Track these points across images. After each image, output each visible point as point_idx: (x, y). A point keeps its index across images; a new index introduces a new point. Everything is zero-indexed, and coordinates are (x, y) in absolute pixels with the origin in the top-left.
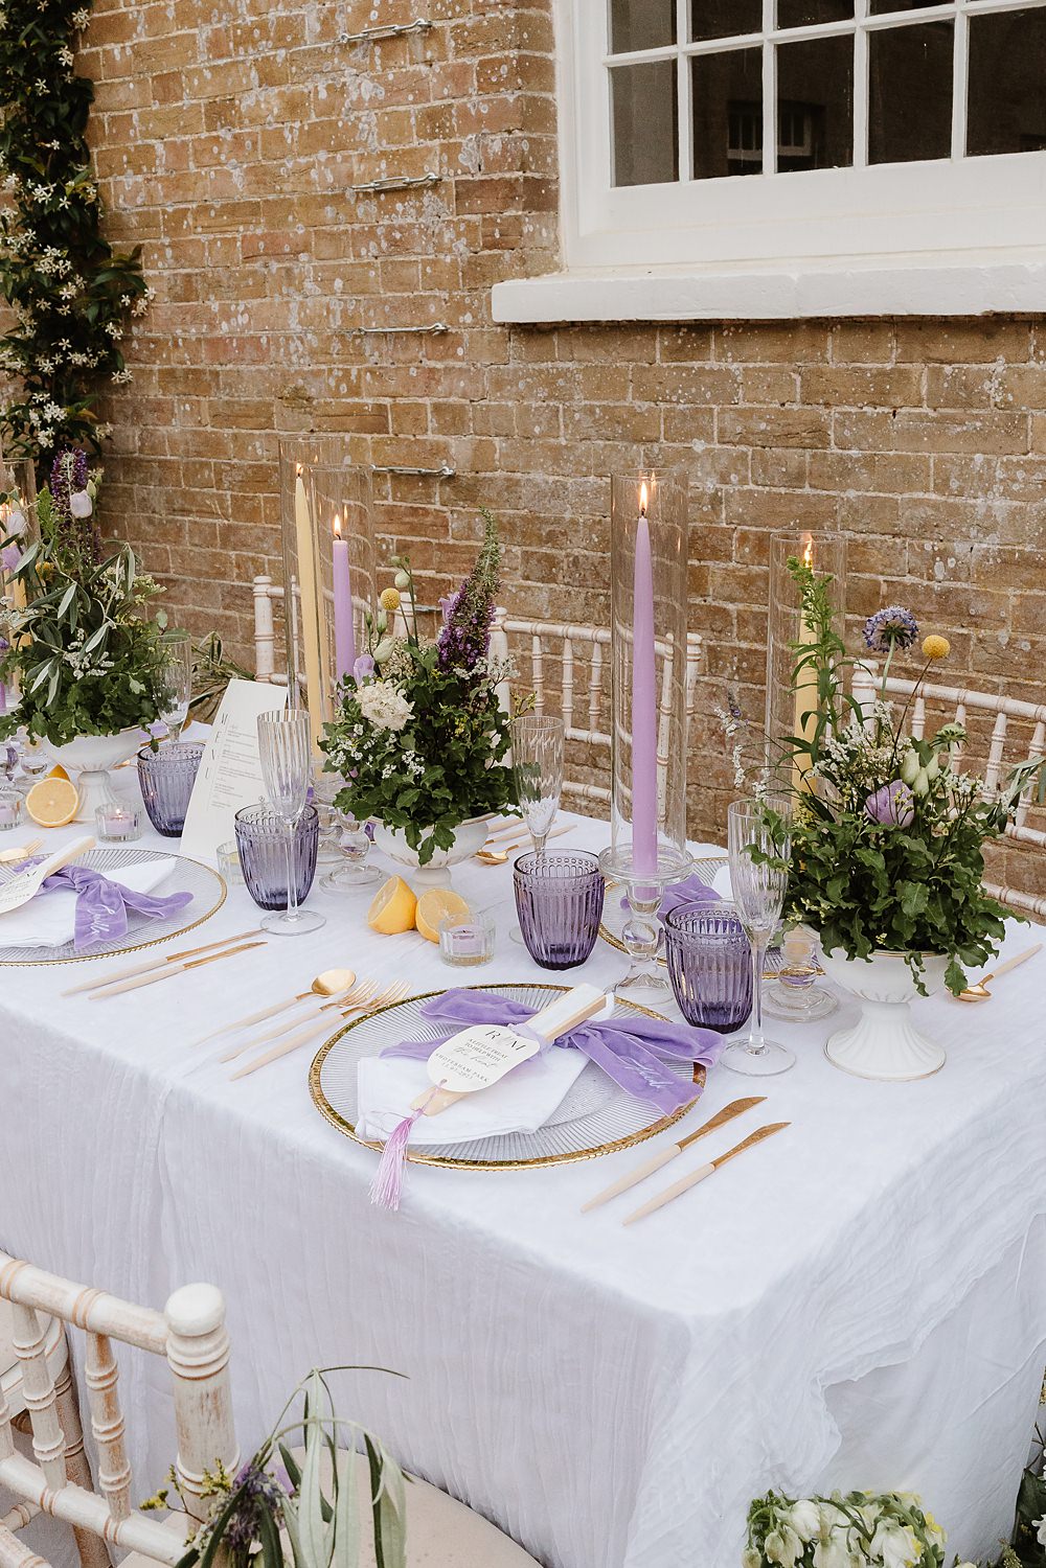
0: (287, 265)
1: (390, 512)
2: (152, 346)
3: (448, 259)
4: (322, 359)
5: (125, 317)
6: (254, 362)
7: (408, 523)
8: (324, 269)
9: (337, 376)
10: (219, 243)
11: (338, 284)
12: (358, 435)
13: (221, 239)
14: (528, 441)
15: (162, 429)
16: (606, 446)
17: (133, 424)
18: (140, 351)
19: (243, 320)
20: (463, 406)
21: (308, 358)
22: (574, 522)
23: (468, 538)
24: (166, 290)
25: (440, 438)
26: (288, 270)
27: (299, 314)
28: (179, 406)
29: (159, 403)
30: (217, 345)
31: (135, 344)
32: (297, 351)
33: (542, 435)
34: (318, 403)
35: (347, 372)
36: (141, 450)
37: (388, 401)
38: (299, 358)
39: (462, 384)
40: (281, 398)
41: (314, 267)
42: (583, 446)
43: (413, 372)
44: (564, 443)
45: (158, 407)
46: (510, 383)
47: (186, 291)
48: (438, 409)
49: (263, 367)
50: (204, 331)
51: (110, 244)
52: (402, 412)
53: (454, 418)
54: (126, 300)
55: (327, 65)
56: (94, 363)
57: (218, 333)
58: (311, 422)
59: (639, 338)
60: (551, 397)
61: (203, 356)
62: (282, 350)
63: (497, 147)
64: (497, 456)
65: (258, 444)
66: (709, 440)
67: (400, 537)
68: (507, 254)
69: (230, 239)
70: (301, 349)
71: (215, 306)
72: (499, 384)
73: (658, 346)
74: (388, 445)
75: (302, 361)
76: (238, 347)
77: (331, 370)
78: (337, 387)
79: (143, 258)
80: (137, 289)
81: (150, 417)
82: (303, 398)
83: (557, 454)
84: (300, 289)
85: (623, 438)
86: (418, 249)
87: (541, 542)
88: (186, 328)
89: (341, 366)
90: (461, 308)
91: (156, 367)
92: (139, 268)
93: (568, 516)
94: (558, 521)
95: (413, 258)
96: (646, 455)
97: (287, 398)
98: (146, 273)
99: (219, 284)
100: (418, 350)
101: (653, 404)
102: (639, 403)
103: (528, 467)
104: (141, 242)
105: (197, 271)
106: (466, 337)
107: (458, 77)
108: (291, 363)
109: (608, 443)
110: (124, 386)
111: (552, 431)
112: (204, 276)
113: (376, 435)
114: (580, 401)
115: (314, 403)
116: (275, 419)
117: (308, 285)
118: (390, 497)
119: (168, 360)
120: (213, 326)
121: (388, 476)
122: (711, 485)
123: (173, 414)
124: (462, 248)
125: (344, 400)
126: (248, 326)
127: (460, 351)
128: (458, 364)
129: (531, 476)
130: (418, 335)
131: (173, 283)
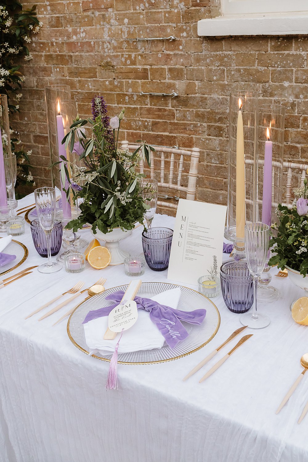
0: (103, 13)
1: (149, 111)
2: (42, 45)
3: (176, 11)
4: (119, 50)
5: (31, 34)
6: (88, 51)
7: (157, 114)
8: (119, 15)
9: (126, 57)
10: (72, 4)
11: (126, 21)
12: (135, 80)
13: (72, 3)
14: (210, 82)
15: (47, 78)
16: (245, 84)
17: (33, 76)
18: (36, 47)
19: (83, 35)
20: (182, 69)
21: (112, 50)
23: (183, 120)
24: (48, 23)
25: (172, 81)
26: (103, 15)
27: (108, 32)
28: (54, 69)
29: (45, 68)
30: (71, 45)
31: (34, 45)
32: (107, 47)
33: (217, 80)
34: (117, 68)
35: (130, 56)
36: (37, 87)
37: (148, 67)
38: (108, 50)
39: (182, 60)
40: (100, 66)
41: (115, 14)
42: (235, 84)
43: (160, 56)
44: (227, 83)
45: (44, 70)
46: (203, 60)
47: (57, 23)
48: (170, 70)
49: (92, 54)
50: (65, 39)
51: (22, 4)
52: (154, 71)
53: (178, 74)
54: (31, 27)
56: (17, 52)
57: (71, 40)
58: (114, 75)
59: (261, 42)
60: (221, 65)
61: (65, 49)
62: (101, 47)
64: (197, 88)
65: (90, 84)
66: (291, 81)
67: (153, 120)
68: (203, 9)
69: (76, 3)
70: (109, 47)
71: (70, 29)
72: (198, 60)
73: (269, 45)
74: (148, 84)
75: (110, 51)
76: (80, 46)
77: (123, 55)
78: (126, 61)
79: (37, 10)
80: (36, 22)
81: (41, 74)
82: (110, 66)
83: (223, 88)
84: (109, 23)
85: (253, 81)
86: (162, 7)
87: (216, 121)
88: (57, 38)
89: (127, 53)
90: (181, 30)
91: (43, 54)
92: (35, 14)
93: (228, 111)
94: (223, 113)
95: (160, 10)
96: (263, 88)
97: (103, 66)
98: (39, 16)
99: (72, 20)
100: (161, 47)
101: (266, 68)
102: (260, 67)
103: (210, 93)
104: (36, 4)
105: (62, 15)
106: (184, 42)
108: (105, 52)
109: (246, 83)
110: (29, 61)
111: (222, 78)
112: (65, 18)
113: (143, 80)
114: (234, 67)
115: (115, 68)
116: (98, 74)
117: (112, 21)
118: (149, 104)
119: (49, 51)
120: (69, 37)
121: (148, 96)
122: (291, 99)
123: (51, 72)
124: (182, 6)
125: (128, 67)
126: (85, 37)
127: (181, 47)
128: (180, 53)
129: (212, 96)
130: (163, 41)
131: (51, 20)
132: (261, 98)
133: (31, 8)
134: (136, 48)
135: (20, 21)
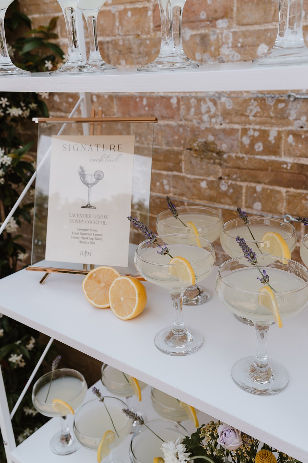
133: (46, 24)
134: (282, 117)
135: (28, 53)
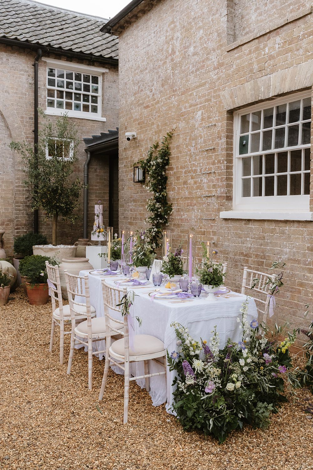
2: (173, 220)
3: (215, 208)
4: (197, 223)
5: (169, 214)
6: (187, 223)
8: (198, 208)
10: (183, 203)
11: (200, 211)
12: (201, 236)
14: (225, 237)
15: (173, 233)
18: (170, 220)
19: (186, 216)
20: (216, 231)
21: (195, 223)
22: (231, 251)
24: (175, 210)
25: (213, 236)
26: (193, 208)
27: (194, 215)
29: (173, 229)
30: (181, 219)
32: (193, 221)
34: (196, 230)
35: (200, 225)
37: (205, 230)
39: (216, 228)
41: (196, 208)
42: (232, 239)
43: (209, 225)
44: (230, 238)
46: (223, 228)
47: (178, 211)
48: (212, 231)
50: (180, 217)
51: (168, 203)
52: (208, 232)
53: (215, 233)
54: (169, 212)
55: (200, 177)
56: (163, 222)
57: (182, 218)
58: (194, 233)
59: (241, 221)
60: (228, 230)
61: (180, 221)
62: (191, 221)
63: (222, 191)
64: (220, 240)
65: (187, 236)
66: (249, 238)
68: (223, 207)
69: (185, 203)
71: (182, 213)
72: (221, 228)
73: (243, 223)
74: (205, 237)
76: (185, 220)
77: (198, 225)
78: (199, 227)
79: (172, 205)
80: (171, 210)
81: (171, 231)
82: (194, 229)
83: (229, 240)
84: (194, 211)
85: (238, 237)
88: (178, 217)
90: (216, 215)
91: (173, 223)
92: (172, 207)
93: (230, 250)
94: (228, 251)
95: (210, 207)
96: (241, 240)
97: (191, 229)
99: (183, 210)
100: (210, 222)
101: (242, 232)
102: (240, 232)
103: (225, 242)
104: (172, 203)
105: (180, 208)
106: (217, 220)
107: (218, 179)
108: (192, 223)
109: (236, 238)
110: (168, 226)
111: (228, 236)
113: (203, 236)
114: (232, 231)
116: (189, 232)
117: (195, 211)
119: (175, 222)
120: (182, 217)
122: (249, 246)
123: (175, 231)
124: (217, 206)
125: (199, 230)
126: (186, 217)
127: (216, 222)
128: (216, 224)
130: (210, 219)
132: (240, 245)
133: (170, 204)
134: (202, 222)
135: (165, 209)
